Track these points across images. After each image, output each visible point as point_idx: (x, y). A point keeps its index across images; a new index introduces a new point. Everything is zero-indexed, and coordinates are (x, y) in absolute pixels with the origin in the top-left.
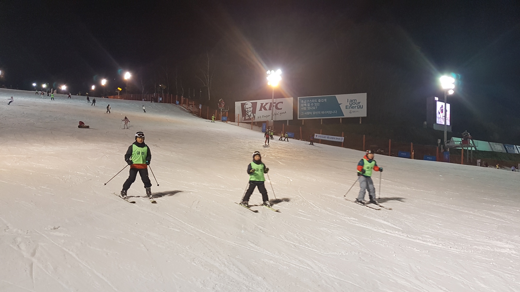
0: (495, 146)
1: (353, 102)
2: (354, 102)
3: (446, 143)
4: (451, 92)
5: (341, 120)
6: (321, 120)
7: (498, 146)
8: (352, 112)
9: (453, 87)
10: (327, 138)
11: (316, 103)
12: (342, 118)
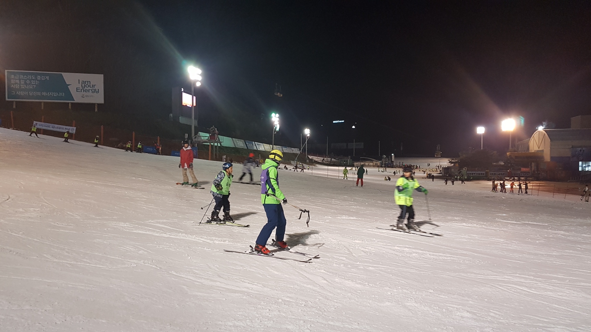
0: (237, 142)
1: (85, 85)
2: (87, 84)
3: (194, 138)
4: (198, 84)
5: (70, 105)
6: (42, 104)
7: (240, 142)
8: (85, 96)
9: (200, 78)
10: (52, 127)
11: (34, 80)
12: (72, 103)
